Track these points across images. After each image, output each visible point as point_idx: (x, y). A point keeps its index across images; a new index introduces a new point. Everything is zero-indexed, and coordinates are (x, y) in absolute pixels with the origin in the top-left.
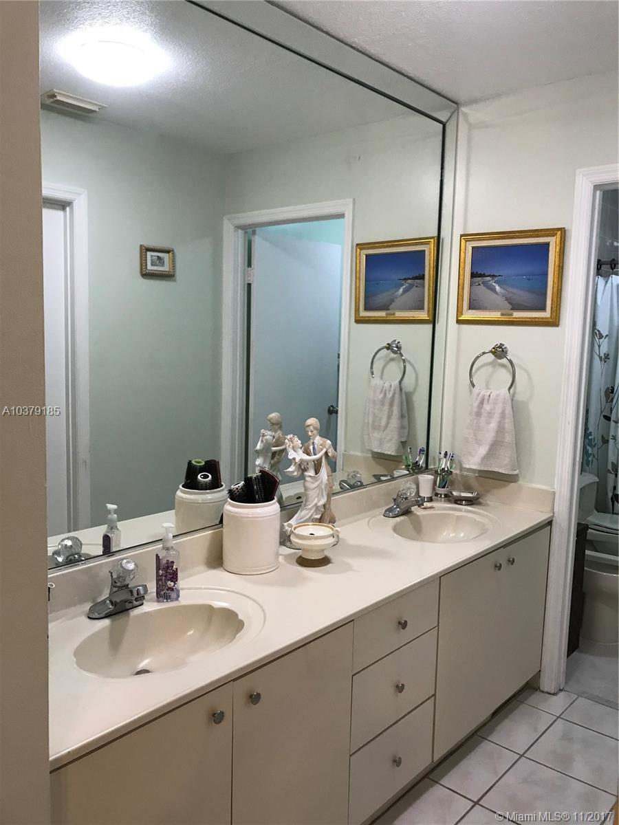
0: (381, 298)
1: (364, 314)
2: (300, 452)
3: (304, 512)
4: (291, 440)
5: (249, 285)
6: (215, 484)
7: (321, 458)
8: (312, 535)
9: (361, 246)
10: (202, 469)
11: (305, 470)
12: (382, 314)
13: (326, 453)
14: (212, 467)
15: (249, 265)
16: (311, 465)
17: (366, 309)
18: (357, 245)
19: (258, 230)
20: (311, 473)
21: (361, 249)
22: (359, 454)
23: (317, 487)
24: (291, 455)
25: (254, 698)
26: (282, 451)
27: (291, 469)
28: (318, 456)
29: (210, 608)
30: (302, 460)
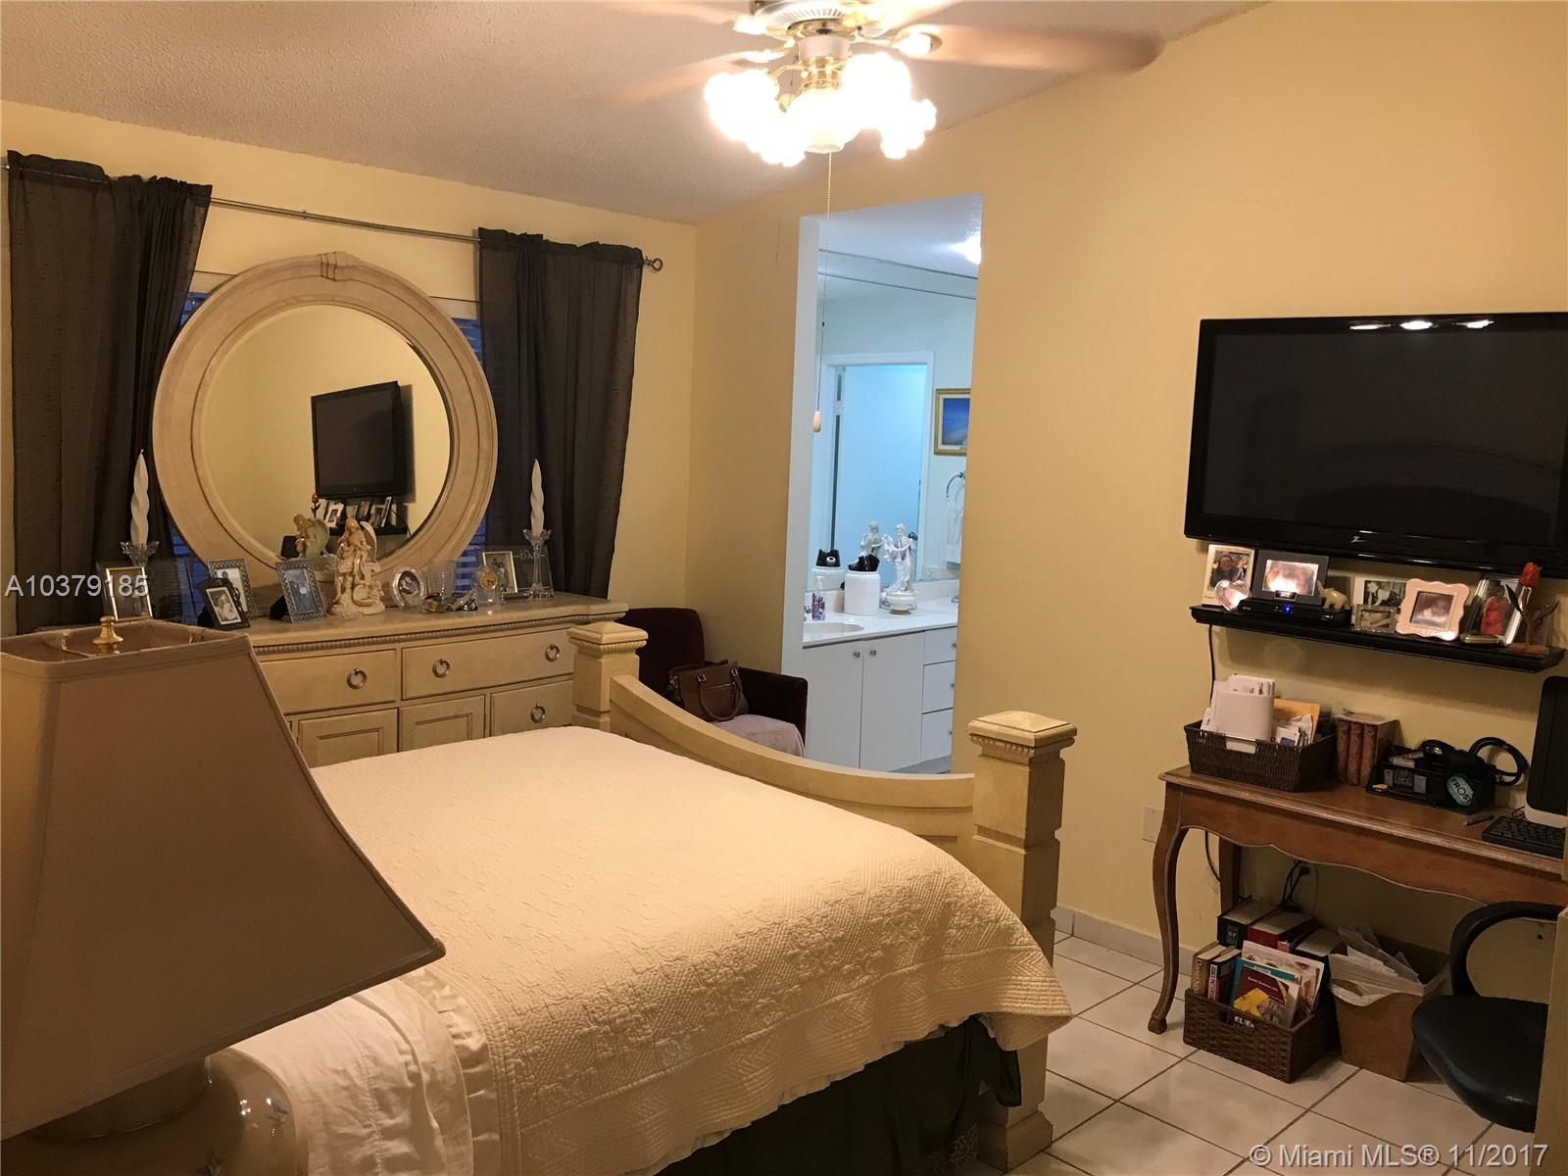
0: (956, 435)
1: (942, 447)
2: (892, 546)
3: (894, 586)
4: (886, 538)
5: (838, 417)
6: (837, 564)
7: (906, 550)
8: (900, 597)
9: (939, 391)
10: (829, 555)
11: (895, 558)
12: (957, 448)
13: (909, 547)
14: (834, 554)
15: (839, 398)
16: (899, 555)
17: (944, 443)
18: (937, 390)
19: (848, 368)
20: (899, 559)
21: (940, 394)
22: (936, 567)
23: (903, 568)
24: (886, 547)
25: (873, 653)
26: (879, 547)
27: (886, 556)
28: (904, 549)
29: (844, 624)
30: (893, 551)
